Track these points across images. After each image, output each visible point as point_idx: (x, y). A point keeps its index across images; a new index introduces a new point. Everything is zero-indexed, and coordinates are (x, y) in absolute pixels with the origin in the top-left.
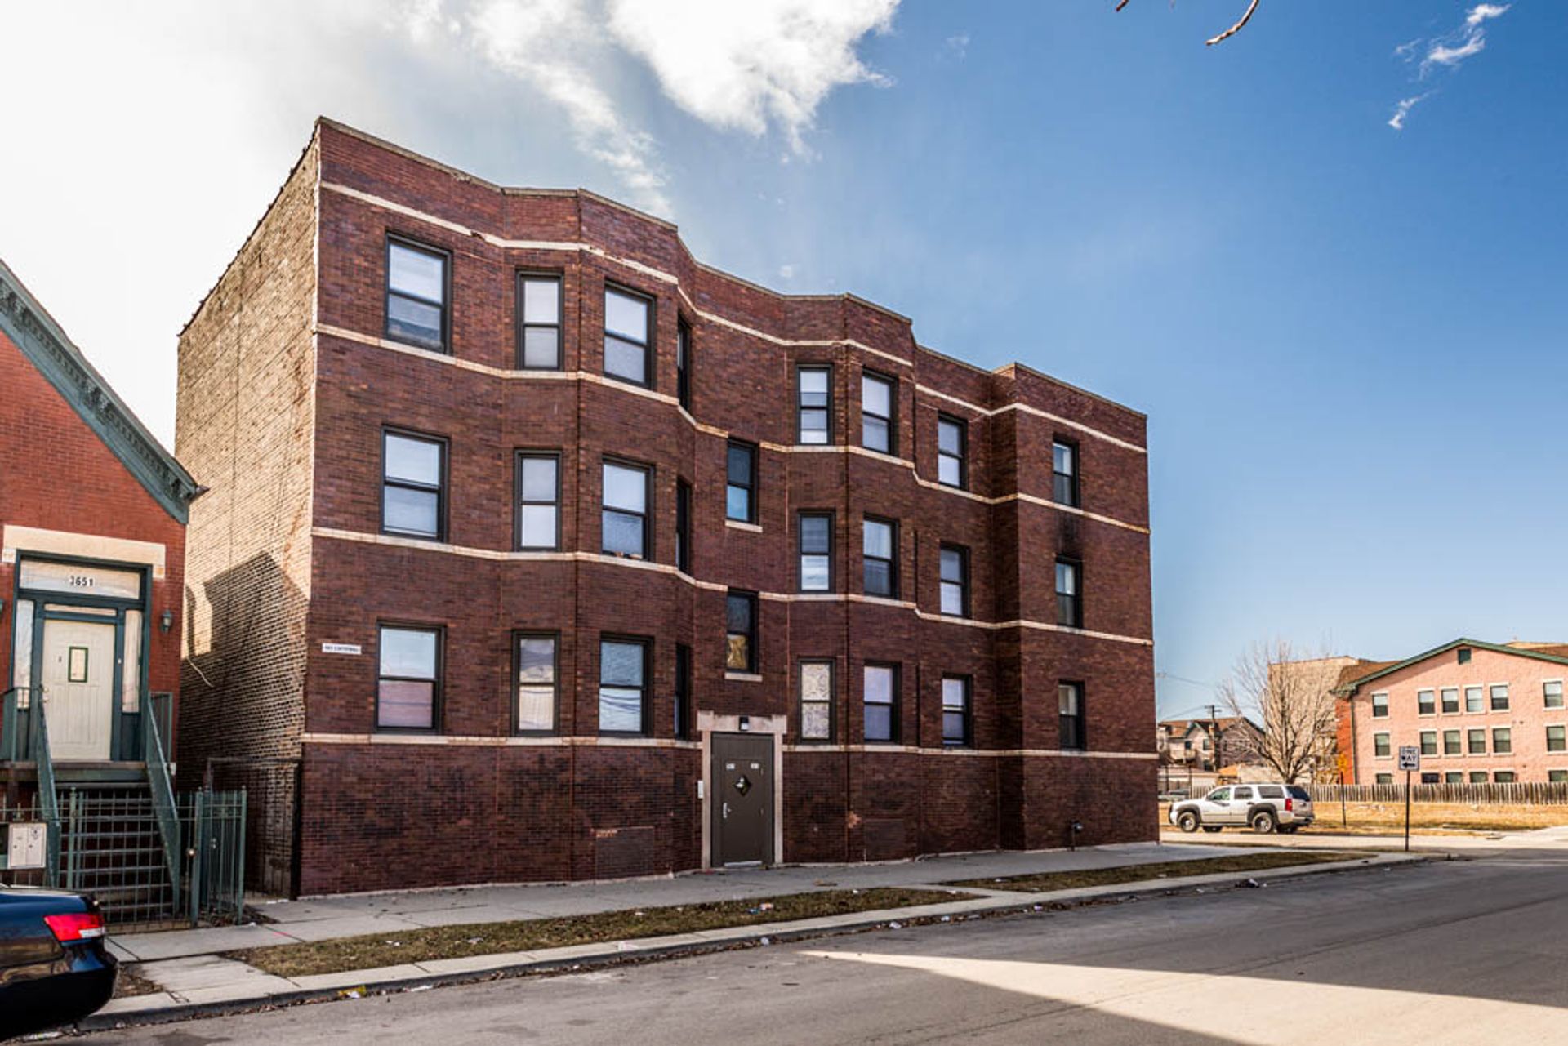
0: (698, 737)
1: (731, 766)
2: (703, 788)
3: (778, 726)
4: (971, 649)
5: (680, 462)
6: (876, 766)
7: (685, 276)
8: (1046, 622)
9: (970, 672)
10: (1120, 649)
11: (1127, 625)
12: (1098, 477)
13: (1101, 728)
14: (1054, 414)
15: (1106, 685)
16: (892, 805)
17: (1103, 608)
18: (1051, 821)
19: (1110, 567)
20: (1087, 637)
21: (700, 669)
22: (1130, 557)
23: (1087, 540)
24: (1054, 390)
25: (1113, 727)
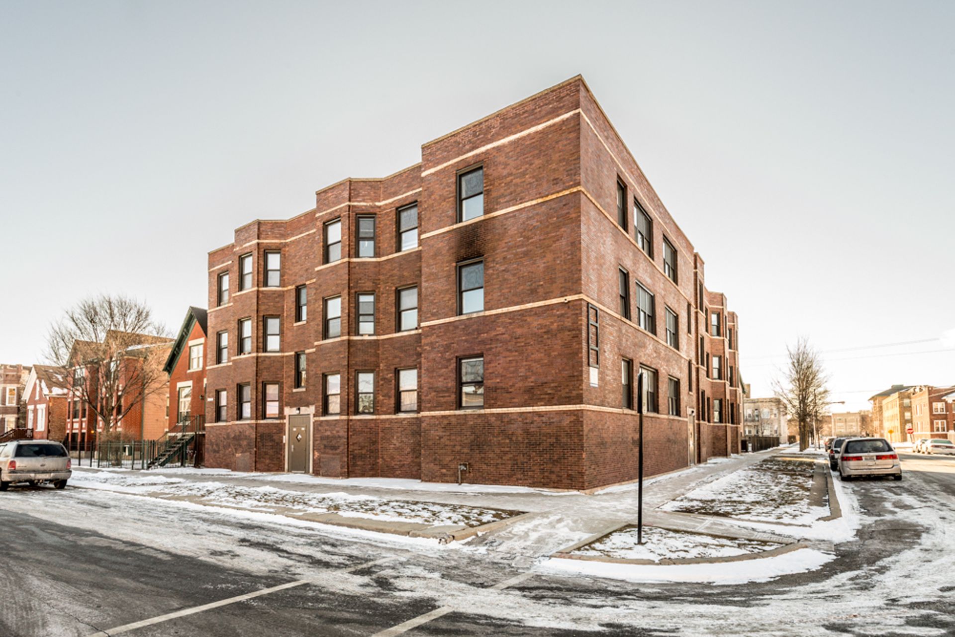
0: (284, 418)
1: (295, 429)
2: (285, 439)
3: (311, 410)
4: (416, 349)
5: (266, 310)
6: (327, 428)
7: (273, 233)
8: (445, 318)
9: (415, 363)
10: (530, 316)
11: (541, 290)
12: (506, 177)
13: (502, 388)
14: (458, 157)
15: (510, 351)
16: (334, 448)
17: (509, 286)
18: (445, 463)
19: (518, 247)
20: (487, 316)
21: (286, 390)
22: (548, 227)
23: (489, 237)
24: (458, 139)
25: (517, 385)
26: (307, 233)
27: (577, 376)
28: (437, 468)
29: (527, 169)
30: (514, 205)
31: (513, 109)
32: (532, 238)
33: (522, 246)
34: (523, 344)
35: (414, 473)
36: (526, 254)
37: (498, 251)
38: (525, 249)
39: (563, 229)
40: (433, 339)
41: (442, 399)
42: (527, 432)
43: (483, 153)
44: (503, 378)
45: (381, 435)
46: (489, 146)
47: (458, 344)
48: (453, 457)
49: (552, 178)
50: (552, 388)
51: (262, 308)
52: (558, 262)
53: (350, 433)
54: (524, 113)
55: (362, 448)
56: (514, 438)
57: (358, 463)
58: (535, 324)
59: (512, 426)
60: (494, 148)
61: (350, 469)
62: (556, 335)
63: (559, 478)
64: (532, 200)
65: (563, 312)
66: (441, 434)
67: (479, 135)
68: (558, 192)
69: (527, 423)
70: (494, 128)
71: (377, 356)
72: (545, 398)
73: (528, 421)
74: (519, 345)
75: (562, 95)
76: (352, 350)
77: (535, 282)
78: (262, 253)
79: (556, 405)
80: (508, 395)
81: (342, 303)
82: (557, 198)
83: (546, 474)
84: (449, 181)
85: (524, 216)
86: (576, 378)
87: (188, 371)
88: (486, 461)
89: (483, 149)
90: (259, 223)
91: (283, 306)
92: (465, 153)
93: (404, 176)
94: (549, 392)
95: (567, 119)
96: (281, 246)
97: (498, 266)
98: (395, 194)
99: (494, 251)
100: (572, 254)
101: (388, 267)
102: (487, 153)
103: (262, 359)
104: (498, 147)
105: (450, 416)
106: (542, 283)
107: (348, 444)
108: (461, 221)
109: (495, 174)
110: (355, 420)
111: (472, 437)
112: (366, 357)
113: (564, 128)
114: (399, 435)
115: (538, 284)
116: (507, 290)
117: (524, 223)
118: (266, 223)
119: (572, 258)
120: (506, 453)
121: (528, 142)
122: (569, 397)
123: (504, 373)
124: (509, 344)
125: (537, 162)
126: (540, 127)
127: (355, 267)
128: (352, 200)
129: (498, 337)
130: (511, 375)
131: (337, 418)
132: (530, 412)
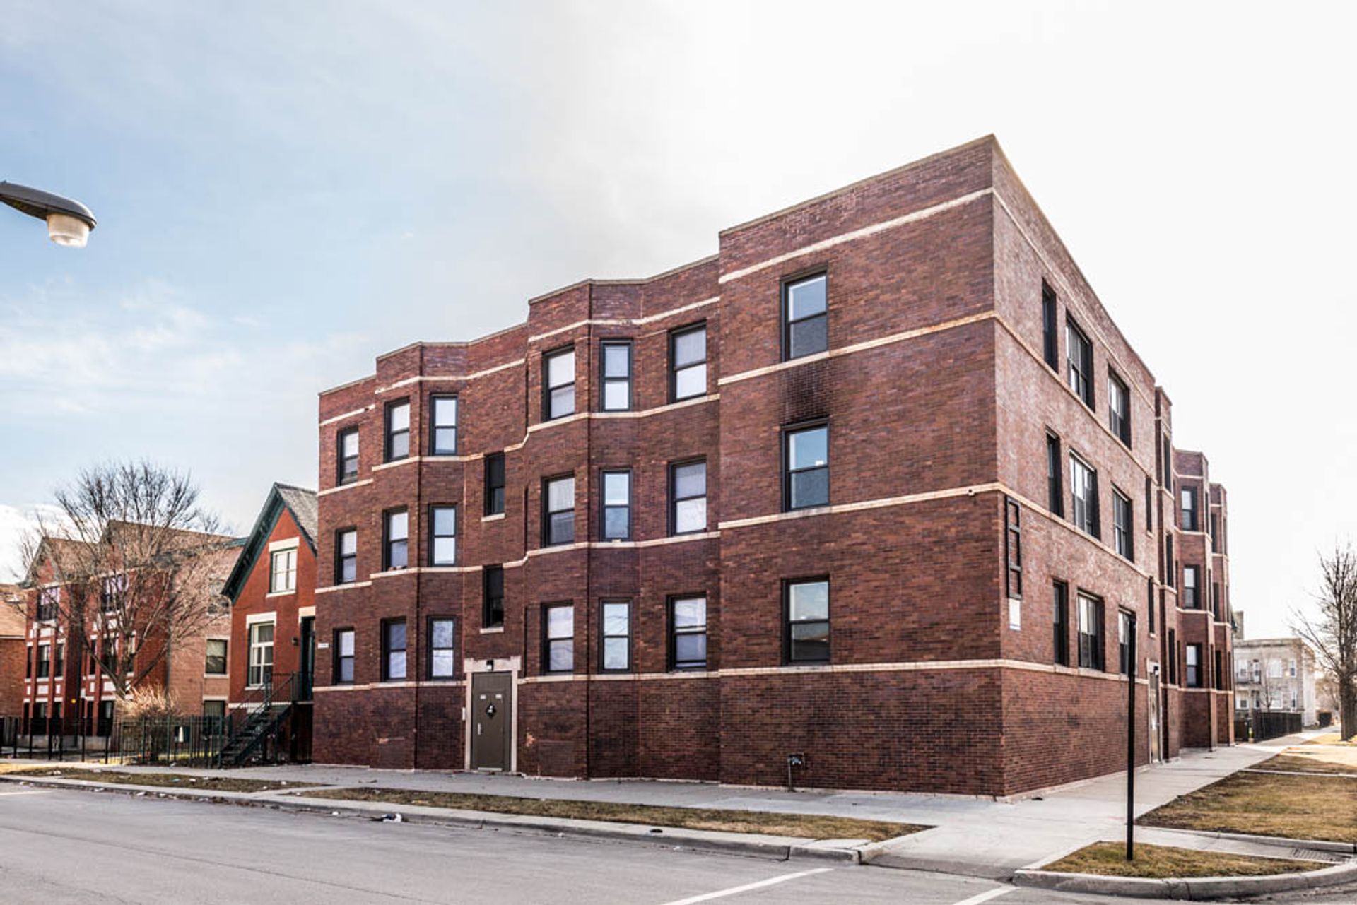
0: (464, 677)
1: (483, 697)
2: (466, 713)
3: (515, 664)
4: (705, 564)
5: (435, 494)
6: (549, 694)
7: (444, 364)
8: (760, 515)
9: (703, 588)
10: (908, 515)
11: (928, 475)
12: (866, 290)
13: (861, 631)
14: (784, 254)
15: (874, 571)
16: (562, 728)
17: (873, 466)
18: (764, 752)
19: (890, 403)
20: (836, 514)
21: (466, 629)
22: (939, 373)
23: (839, 386)
24: (783, 224)
25: (888, 627)
26: (506, 366)
27: (991, 613)
28: (748, 761)
29: (903, 280)
30: (880, 337)
31: (879, 181)
32: (912, 390)
33: (895, 402)
34: (897, 561)
35: (703, 770)
36: (901, 416)
37: (853, 410)
38: (900, 407)
39: (965, 378)
40: (741, 548)
41: (756, 647)
42: (906, 704)
43: (827, 250)
44: (864, 615)
45: (642, 706)
46: (838, 240)
47: (784, 559)
48: (777, 743)
49: (946, 296)
50: (949, 633)
51: (427, 491)
52: (958, 430)
53: (591, 704)
54: (897, 189)
55: (611, 728)
56: (883, 713)
57: (606, 754)
58: (919, 528)
59: (880, 692)
60: (845, 243)
61: (592, 764)
62: (954, 547)
63: (960, 777)
64: (912, 329)
65: (966, 510)
66: (756, 705)
67: (820, 221)
68: (956, 319)
69: (904, 689)
70: (846, 210)
71: (635, 573)
72: (936, 649)
73: (907, 685)
74: (890, 561)
75: (962, 164)
76: (593, 565)
77: (918, 462)
78: (426, 398)
79: (955, 659)
80: (873, 643)
81: (577, 487)
82: (955, 327)
83: (938, 771)
84: (768, 293)
85: (898, 354)
86: (988, 617)
87: (269, 596)
88: (836, 751)
89: (827, 244)
90: (422, 348)
91: (462, 488)
92: (795, 249)
93: (683, 277)
94: (943, 638)
95: (972, 203)
96: (458, 386)
97: (853, 433)
98: (667, 306)
99: (846, 410)
100: (981, 417)
101: (654, 427)
102: (833, 249)
103: (427, 578)
104: (853, 241)
105: (770, 675)
106: (929, 463)
107: (588, 720)
108: (788, 358)
109: (848, 284)
110: (600, 681)
111: (811, 711)
112: (617, 577)
113: (966, 217)
114: (674, 706)
115: (921, 464)
116: (869, 473)
117: (898, 365)
118: (432, 348)
119: (981, 425)
120: (869, 737)
121: (906, 236)
122: (977, 647)
123: (865, 608)
124: (874, 559)
125: (921, 269)
126: (926, 213)
127: (598, 428)
128: (594, 315)
129: (856, 548)
130: (878, 611)
131: (569, 678)
132: (910, 671)
